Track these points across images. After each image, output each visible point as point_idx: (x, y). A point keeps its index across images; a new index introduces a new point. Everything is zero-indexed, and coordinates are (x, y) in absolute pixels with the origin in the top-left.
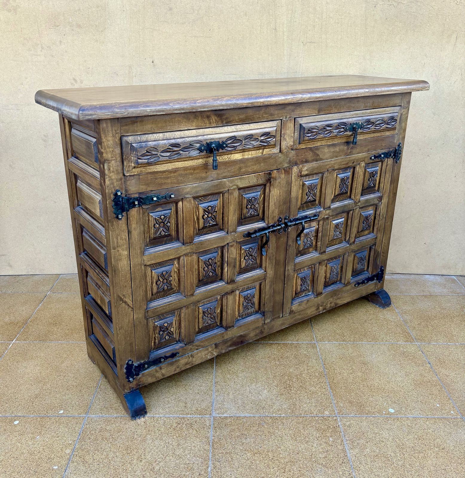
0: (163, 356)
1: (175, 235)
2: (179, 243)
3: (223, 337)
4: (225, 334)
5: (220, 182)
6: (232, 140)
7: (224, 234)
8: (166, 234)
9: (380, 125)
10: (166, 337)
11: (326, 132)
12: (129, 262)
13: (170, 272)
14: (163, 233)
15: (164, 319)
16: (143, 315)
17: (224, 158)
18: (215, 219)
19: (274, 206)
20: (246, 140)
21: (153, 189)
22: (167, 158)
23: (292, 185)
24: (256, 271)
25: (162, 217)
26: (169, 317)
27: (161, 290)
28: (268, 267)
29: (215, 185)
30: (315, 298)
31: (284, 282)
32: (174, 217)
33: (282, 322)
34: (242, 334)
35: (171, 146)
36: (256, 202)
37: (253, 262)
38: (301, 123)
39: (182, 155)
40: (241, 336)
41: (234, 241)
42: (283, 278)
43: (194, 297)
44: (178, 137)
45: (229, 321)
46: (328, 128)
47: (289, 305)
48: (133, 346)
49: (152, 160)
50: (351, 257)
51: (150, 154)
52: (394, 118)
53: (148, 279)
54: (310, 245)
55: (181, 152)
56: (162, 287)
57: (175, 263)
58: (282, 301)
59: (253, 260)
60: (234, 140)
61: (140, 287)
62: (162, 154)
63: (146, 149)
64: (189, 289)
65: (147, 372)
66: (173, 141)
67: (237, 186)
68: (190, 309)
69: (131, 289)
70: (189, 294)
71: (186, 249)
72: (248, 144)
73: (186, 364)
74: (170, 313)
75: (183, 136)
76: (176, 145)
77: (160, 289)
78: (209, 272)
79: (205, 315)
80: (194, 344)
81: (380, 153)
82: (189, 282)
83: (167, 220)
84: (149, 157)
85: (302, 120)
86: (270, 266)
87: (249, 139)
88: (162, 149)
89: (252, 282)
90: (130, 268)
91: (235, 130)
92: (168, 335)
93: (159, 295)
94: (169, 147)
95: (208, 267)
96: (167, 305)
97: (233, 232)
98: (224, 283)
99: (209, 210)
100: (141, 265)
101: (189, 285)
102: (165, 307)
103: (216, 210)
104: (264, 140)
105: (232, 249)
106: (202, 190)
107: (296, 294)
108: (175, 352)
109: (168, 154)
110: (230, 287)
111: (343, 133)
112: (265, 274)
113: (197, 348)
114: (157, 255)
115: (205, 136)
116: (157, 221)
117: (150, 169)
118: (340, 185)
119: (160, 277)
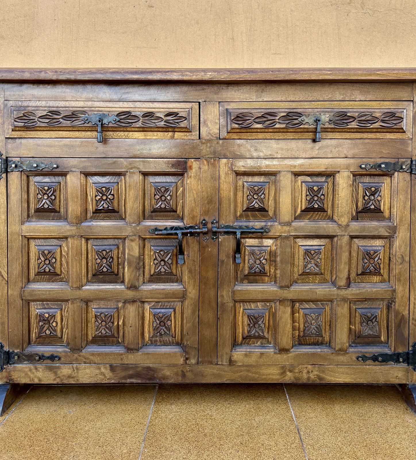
0: (40, 354)
1: (64, 213)
2: (65, 222)
3: (122, 359)
4: (124, 356)
5: (116, 161)
6: (127, 116)
7: (124, 224)
8: (50, 207)
9: (369, 122)
10: (46, 330)
11: (269, 122)
12: (6, 227)
13: (53, 252)
14: (46, 206)
15: (47, 309)
16: (19, 293)
17: (119, 135)
18: (111, 203)
19: (193, 202)
20: (146, 118)
21: (35, 156)
22: (46, 124)
23: (221, 181)
24: (172, 284)
25: (46, 188)
26: (54, 309)
27: (42, 271)
28: (189, 282)
29: (110, 163)
30: (275, 353)
31: (216, 312)
32: (63, 193)
33: (218, 372)
34: (151, 365)
35: (52, 113)
36: (168, 193)
37: (166, 270)
38: (229, 107)
39: (63, 124)
40: (149, 368)
41: (135, 235)
42: (214, 305)
43: (81, 292)
44: (62, 106)
45: (130, 340)
46: (270, 118)
47: (227, 349)
48: (4, 327)
49: (29, 125)
50: (343, 309)
51: (28, 118)
52: (396, 115)
53: (32, 255)
54: (261, 271)
55: (61, 120)
56: (43, 268)
57: (64, 245)
58: (214, 339)
59: (165, 267)
60: (128, 115)
61: (17, 259)
62: (40, 120)
63: (23, 112)
64: (75, 279)
65: (20, 367)
66: (54, 109)
67: (138, 168)
68: (75, 305)
69: (7, 259)
70: (74, 286)
71: (71, 230)
72: (149, 122)
73: (69, 377)
74: (56, 304)
75: (67, 106)
76: (57, 113)
77: (41, 269)
78: (102, 267)
79: (97, 321)
80: (81, 354)
81: (379, 162)
82: (74, 270)
83: (52, 193)
84: (27, 121)
85: (229, 105)
86: (192, 282)
87: (150, 117)
88: (40, 115)
89: (164, 296)
90: (6, 234)
91: (132, 106)
92: (49, 330)
93: (44, 278)
94: (48, 114)
95: (101, 260)
96: (47, 291)
97: (133, 223)
98: (123, 287)
99: (102, 190)
100: (19, 235)
101: (75, 274)
102: (44, 292)
103: (112, 193)
104: (171, 121)
105: (133, 244)
106: (92, 166)
107: (243, 338)
108: (55, 354)
109: (47, 121)
110: (130, 294)
111: (298, 125)
112: (184, 291)
113: (85, 360)
114: (37, 228)
115: (93, 108)
116: (40, 192)
117: (30, 134)
118: (307, 195)
119: (40, 255)
